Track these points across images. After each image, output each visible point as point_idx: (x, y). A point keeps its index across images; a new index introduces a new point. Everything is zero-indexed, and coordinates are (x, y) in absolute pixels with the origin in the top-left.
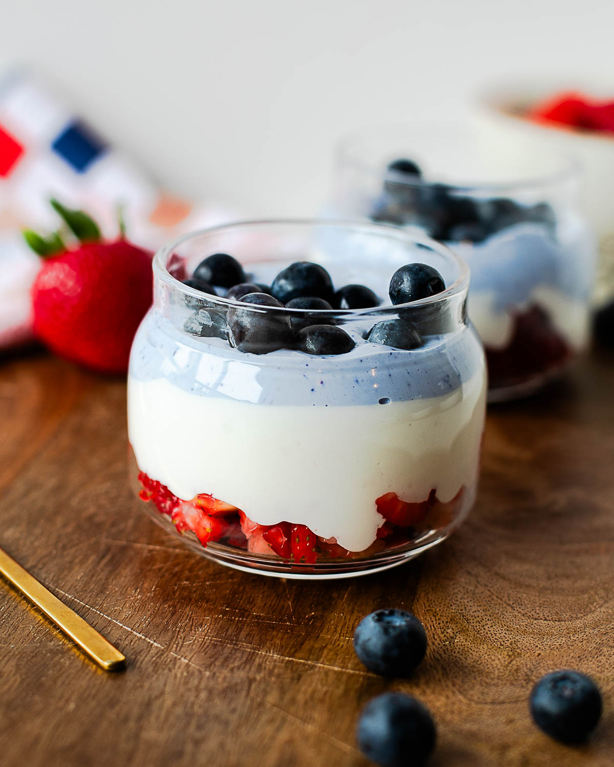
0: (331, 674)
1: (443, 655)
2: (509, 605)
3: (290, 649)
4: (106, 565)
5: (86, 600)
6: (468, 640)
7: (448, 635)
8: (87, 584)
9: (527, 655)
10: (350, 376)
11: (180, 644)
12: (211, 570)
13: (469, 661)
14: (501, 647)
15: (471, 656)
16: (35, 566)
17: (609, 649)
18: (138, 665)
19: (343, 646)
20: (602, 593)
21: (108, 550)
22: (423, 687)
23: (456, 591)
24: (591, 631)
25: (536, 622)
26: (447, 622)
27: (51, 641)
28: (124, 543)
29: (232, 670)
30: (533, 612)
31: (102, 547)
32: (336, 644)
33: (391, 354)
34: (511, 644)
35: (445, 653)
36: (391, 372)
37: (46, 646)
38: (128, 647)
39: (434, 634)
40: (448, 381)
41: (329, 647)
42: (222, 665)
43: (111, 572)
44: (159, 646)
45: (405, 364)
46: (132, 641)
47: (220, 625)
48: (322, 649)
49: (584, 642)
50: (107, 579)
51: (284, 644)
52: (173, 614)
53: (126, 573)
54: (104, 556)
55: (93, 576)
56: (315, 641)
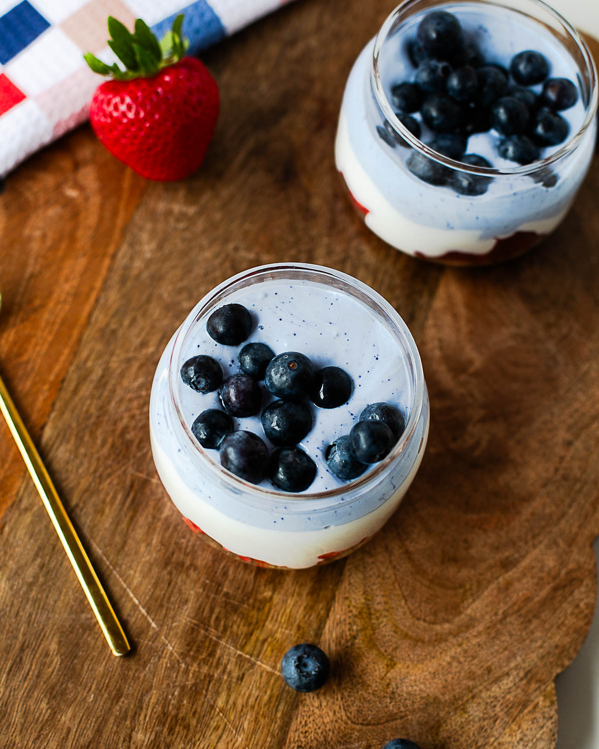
0: (264, 674)
1: (343, 660)
2: (404, 597)
3: (243, 640)
5: (111, 557)
6: (365, 641)
7: (352, 633)
8: (113, 534)
11: (169, 626)
13: (360, 669)
15: (361, 663)
18: (139, 650)
19: (279, 638)
20: (474, 587)
21: (132, 484)
22: (322, 698)
23: (371, 573)
25: (417, 622)
26: (356, 616)
27: (84, 612)
29: (200, 663)
30: (418, 610)
31: (128, 481)
32: (274, 637)
35: (345, 658)
36: (337, 511)
37: (79, 618)
41: (269, 639)
42: (194, 657)
43: (132, 519)
44: (155, 626)
46: (136, 620)
47: (199, 603)
48: (265, 640)
50: (128, 529)
51: (239, 632)
53: (142, 522)
54: (128, 495)
55: (118, 524)
56: (260, 631)
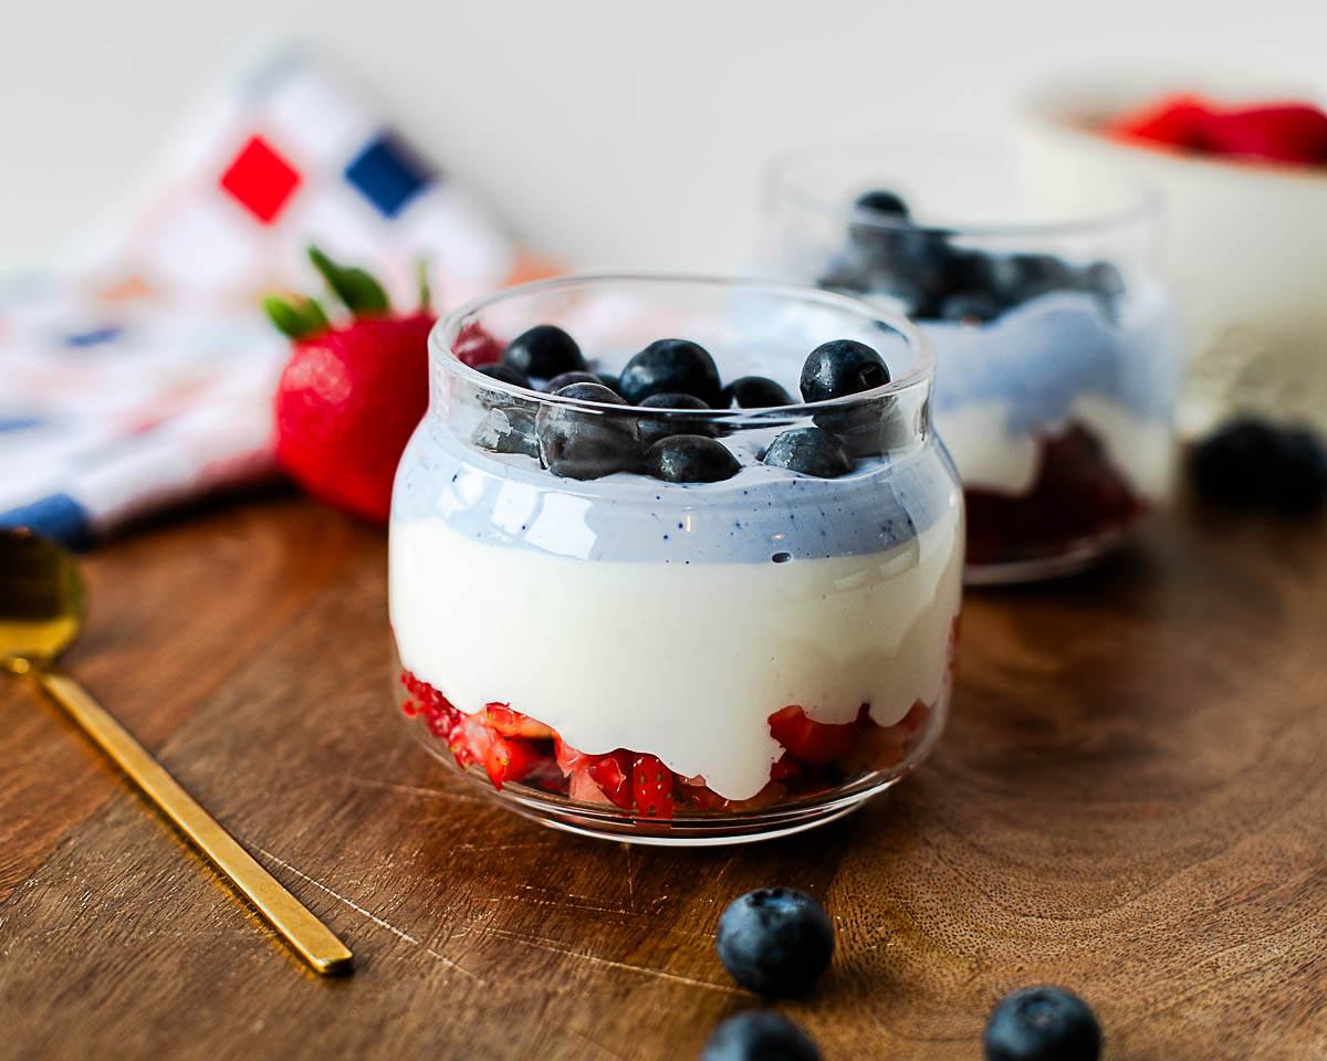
0: (678, 988)
1: (865, 966)
2: (984, 893)
3: (620, 950)
4: (345, 818)
5: (306, 868)
6: (909, 943)
7: (877, 936)
8: (311, 843)
9: (1000, 970)
10: (728, 517)
11: (445, 939)
12: (511, 829)
13: (906, 975)
14: (962, 956)
15: (909, 968)
16: (233, 816)
17: (1136, 964)
18: (372, 968)
19: (704, 947)
20: (1140, 878)
21: (353, 793)
22: (824, 1012)
23: (902, 869)
24: (1112, 936)
25: (1023, 919)
26: (879, 916)
27: (241, 928)
28: (379, 784)
29: (521, 979)
30: (1021, 905)
31: (344, 790)
32: (695, 945)
33: (794, 482)
34: (977, 952)
35: (868, 963)
36: (795, 511)
37: (231, 935)
38: (360, 941)
39: (854, 934)
40: (889, 530)
41: (683, 948)
42: (507, 972)
43: (351, 828)
44: (411, 939)
45: (817, 500)
46: (368, 932)
47: (513, 911)
48: (670, 951)
49: (1098, 952)
50: (344, 838)
51: (610, 941)
52: (439, 894)
53: (376, 830)
54: (344, 804)
55: (322, 833)
56: (660, 939)
